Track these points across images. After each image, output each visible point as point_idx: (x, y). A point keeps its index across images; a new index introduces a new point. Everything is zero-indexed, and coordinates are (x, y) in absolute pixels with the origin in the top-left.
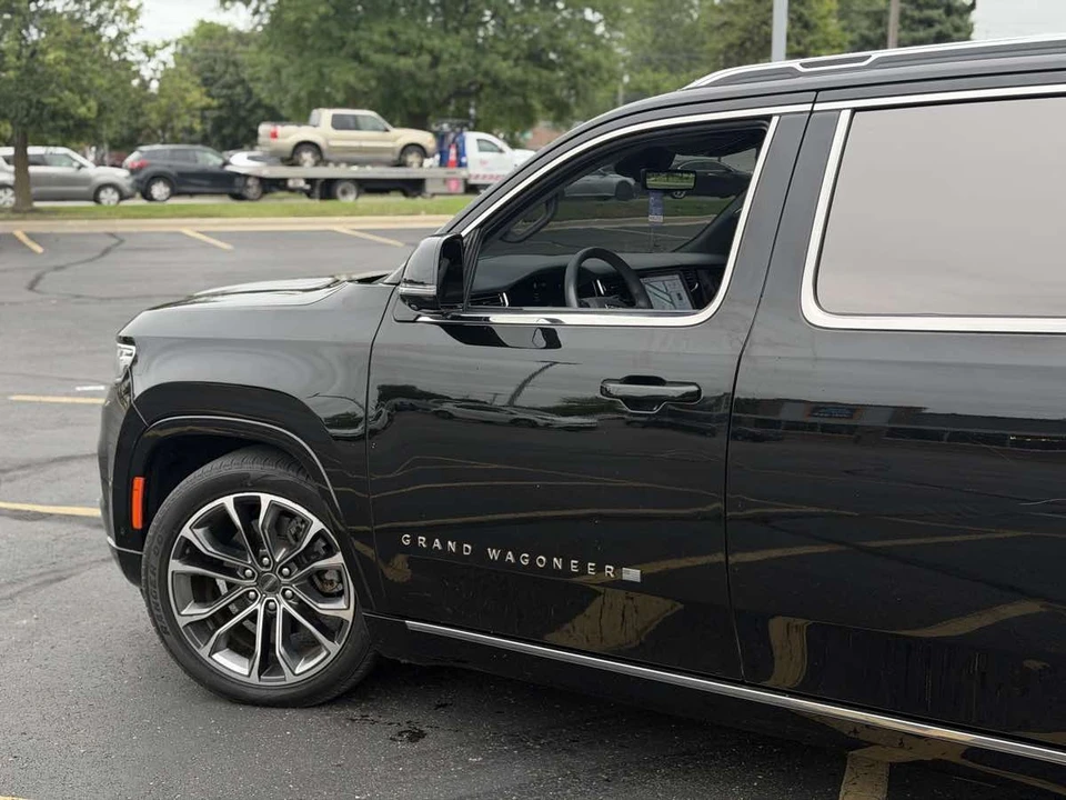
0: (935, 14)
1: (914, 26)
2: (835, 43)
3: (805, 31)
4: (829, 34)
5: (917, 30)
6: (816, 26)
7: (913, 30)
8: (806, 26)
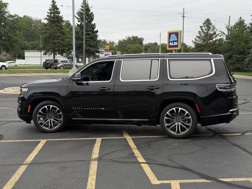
0: (90, 33)
8: (63, 34)
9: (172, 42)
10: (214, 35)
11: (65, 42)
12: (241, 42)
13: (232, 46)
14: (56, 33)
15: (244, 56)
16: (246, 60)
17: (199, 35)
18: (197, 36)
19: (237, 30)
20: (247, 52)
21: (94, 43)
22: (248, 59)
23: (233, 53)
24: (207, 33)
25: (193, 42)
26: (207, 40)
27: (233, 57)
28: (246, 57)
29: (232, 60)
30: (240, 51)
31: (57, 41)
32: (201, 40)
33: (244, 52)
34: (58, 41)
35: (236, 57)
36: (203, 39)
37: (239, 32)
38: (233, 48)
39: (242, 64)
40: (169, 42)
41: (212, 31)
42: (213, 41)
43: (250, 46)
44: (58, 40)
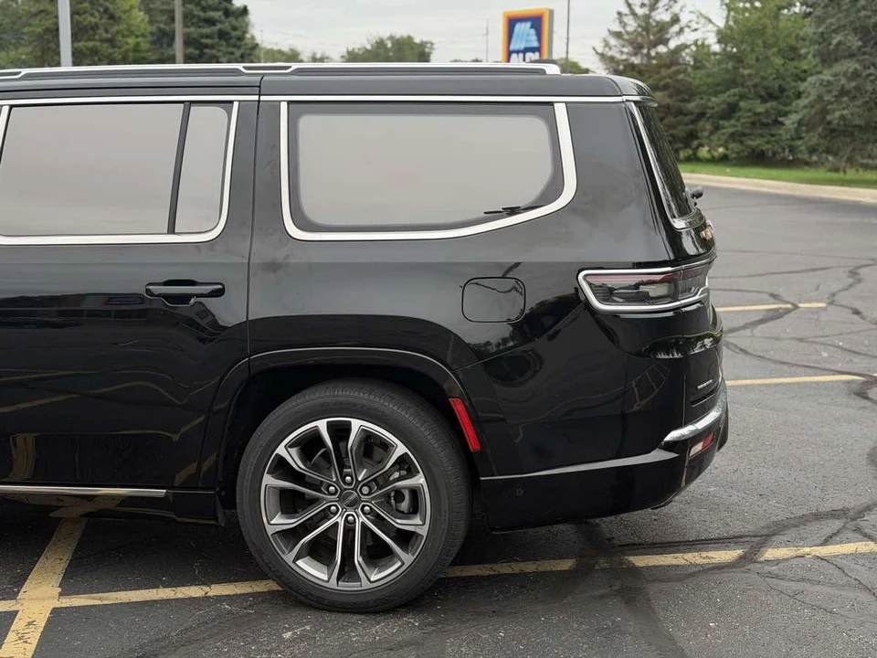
0: (217, 15)
1: (201, 24)
2: (138, 33)
3: (111, 22)
4: (132, 25)
5: (203, 27)
6: (120, 18)
7: (200, 27)
8: (112, 17)
9: (518, 52)
10: (672, 25)
11: (120, 48)
12: (770, 52)
13: (738, 68)
14: (83, 16)
15: (781, 107)
16: (787, 122)
17: (617, 28)
18: (609, 30)
19: (756, 8)
20: (794, 93)
21: (232, 53)
22: (795, 117)
23: (743, 97)
24: (647, 17)
25: (597, 53)
26: (646, 46)
27: (740, 110)
28: (788, 109)
29: (738, 120)
30: (766, 88)
31: (86, 44)
32: (623, 46)
33: (782, 89)
34: (91, 44)
35: (750, 110)
36: (631, 43)
37: (765, 16)
38: (743, 76)
39: (773, 135)
40: (509, 54)
41: (667, 10)
42: (668, 48)
43: (805, 67)
44: (93, 40)
